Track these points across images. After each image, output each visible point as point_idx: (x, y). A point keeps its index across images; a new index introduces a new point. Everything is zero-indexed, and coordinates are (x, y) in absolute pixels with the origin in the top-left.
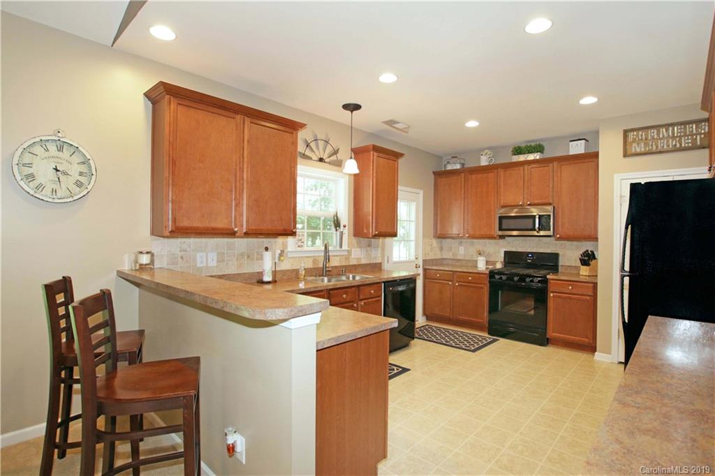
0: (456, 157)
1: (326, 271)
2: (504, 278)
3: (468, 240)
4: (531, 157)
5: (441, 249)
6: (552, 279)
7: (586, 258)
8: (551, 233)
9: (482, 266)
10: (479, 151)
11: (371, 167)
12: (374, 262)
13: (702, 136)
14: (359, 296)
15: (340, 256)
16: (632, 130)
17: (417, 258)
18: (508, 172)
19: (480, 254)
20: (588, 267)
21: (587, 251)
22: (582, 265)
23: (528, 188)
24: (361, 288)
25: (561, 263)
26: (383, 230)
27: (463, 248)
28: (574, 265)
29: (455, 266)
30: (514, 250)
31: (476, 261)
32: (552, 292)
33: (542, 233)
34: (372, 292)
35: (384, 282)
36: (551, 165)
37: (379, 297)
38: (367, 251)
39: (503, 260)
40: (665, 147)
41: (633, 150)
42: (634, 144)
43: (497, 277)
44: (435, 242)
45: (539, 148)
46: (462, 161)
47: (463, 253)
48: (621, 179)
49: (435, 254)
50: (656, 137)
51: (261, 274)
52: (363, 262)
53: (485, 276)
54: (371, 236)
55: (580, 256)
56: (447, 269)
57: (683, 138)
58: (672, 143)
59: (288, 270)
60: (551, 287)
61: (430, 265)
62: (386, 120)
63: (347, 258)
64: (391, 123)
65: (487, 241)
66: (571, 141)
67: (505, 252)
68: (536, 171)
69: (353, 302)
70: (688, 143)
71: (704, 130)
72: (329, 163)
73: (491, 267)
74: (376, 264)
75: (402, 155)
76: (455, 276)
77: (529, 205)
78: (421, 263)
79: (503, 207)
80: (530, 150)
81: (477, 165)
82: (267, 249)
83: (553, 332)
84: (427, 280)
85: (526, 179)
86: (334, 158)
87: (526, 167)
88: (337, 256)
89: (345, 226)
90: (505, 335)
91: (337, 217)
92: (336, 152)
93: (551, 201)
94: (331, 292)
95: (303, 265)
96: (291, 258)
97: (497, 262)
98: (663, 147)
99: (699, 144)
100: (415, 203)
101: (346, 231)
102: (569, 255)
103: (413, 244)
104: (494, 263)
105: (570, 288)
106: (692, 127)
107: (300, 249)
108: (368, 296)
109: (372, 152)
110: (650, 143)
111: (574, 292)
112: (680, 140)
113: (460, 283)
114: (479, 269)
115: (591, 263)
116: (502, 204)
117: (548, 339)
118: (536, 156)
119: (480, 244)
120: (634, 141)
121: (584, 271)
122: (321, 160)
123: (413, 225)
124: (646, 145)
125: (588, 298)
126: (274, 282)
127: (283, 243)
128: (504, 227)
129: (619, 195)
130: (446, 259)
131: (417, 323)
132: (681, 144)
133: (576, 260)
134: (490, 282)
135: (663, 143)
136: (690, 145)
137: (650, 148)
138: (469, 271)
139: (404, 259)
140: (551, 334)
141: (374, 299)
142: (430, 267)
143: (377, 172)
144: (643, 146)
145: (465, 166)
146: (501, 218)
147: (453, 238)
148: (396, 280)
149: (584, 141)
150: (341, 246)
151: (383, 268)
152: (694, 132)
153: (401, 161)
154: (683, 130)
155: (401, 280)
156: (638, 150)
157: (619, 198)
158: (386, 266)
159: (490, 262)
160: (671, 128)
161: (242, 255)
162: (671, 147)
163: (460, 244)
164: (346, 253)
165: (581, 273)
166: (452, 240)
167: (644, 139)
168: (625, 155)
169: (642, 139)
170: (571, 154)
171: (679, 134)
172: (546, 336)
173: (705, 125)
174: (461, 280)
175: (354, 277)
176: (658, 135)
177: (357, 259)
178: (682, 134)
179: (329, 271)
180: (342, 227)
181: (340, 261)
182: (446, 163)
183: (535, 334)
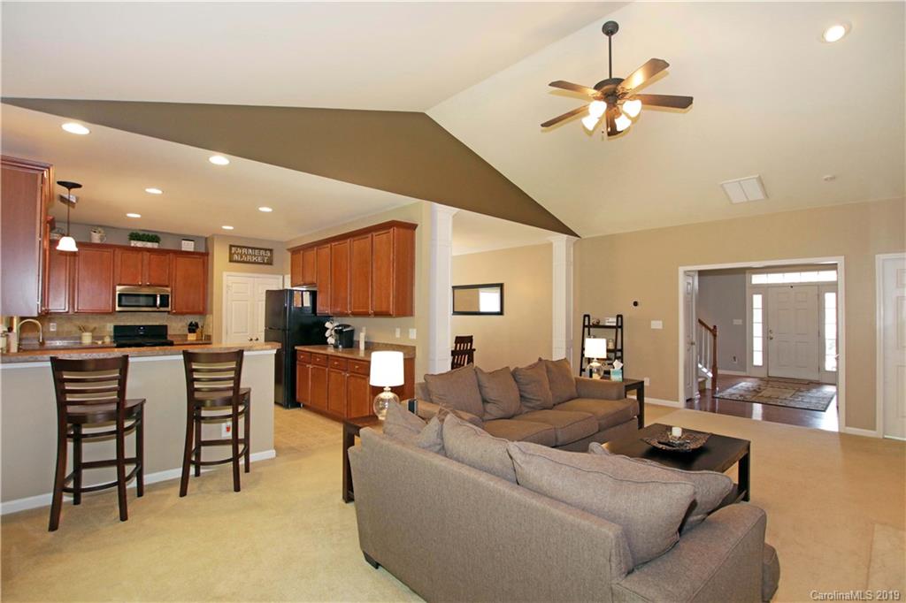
4: (149, 245)
8: (169, 309)
9: (87, 341)
13: (267, 258)
16: (234, 246)
18: (126, 254)
20: (196, 333)
21: (192, 322)
22: (189, 332)
23: (147, 271)
25: (168, 333)
28: (181, 332)
30: (125, 324)
33: (162, 309)
36: (167, 256)
39: (112, 334)
40: (250, 260)
41: (235, 259)
45: (155, 239)
48: (227, 275)
50: (246, 253)
55: (187, 326)
57: (259, 257)
58: (254, 259)
66: (183, 240)
67: (116, 326)
70: (261, 260)
71: (268, 255)
79: (120, 285)
80: (148, 239)
87: (145, 253)
93: (169, 284)
106: (263, 252)
115: (198, 330)
118: (155, 245)
119: (79, 320)
120: (235, 253)
124: (242, 257)
128: (123, 303)
129: (226, 285)
132: (258, 260)
133: (183, 329)
135: (250, 257)
144: (239, 257)
146: (121, 295)
149: (193, 242)
152: (264, 255)
154: (259, 252)
160: (253, 250)
167: (240, 253)
168: (231, 261)
170: (183, 250)
171: (257, 255)
173: (268, 252)
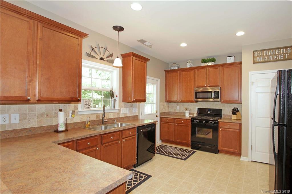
0: (175, 64)
1: (104, 122)
2: (198, 121)
3: (181, 103)
4: (210, 64)
5: (169, 107)
6: (221, 122)
7: (235, 111)
8: (219, 100)
9: (187, 115)
10: (186, 61)
11: (132, 65)
12: (134, 115)
13: (288, 54)
14: (122, 136)
15: (114, 112)
16: (257, 51)
17: (157, 112)
18: (200, 71)
19: (186, 110)
20: (236, 116)
21: (235, 108)
22: (233, 114)
23: (209, 78)
24: (123, 131)
25: (223, 114)
26: (138, 98)
27: (179, 107)
28: (228, 114)
29: (176, 116)
30: (202, 107)
31: (185, 113)
32: (221, 128)
33: (215, 100)
34: (130, 133)
35: (138, 127)
36: (219, 68)
37: (135, 135)
38: (130, 109)
39: (197, 113)
40: (272, 59)
41: (257, 61)
42: (258, 58)
43: (195, 121)
44: (166, 104)
45: (213, 60)
46: (178, 66)
47: (179, 109)
48: (252, 74)
49: (166, 110)
50: (267, 54)
51: (57, 126)
52: (128, 115)
53: (189, 120)
54: (131, 102)
55: (232, 110)
56: (171, 117)
57: (280, 55)
58: (275, 57)
59: (78, 123)
60: (220, 125)
61: (163, 115)
62: (139, 39)
63: (118, 113)
64: (143, 41)
65: (190, 103)
66: (228, 57)
67: (198, 108)
68: (212, 70)
69: (118, 140)
70: (282, 57)
71: (289, 51)
72: (107, 61)
73: (192, 116)
74: (135, 116)
75: (148, 60)
76: (175, 120)
77: (209, 86)
78: (159, 115)
79: (197, 87)
80: (209, 61)
81: (186, 67)
82: (61, 110)
83: (221, 147)
84: (162, 123)
85: (208, 74)
86: (110, 58)
87: (208, 69)
88: (112, 113)
89: (117, 96)
90: (198, 149)
91: (112, 91)
92: (111, 55)
93: (219, 85)
94: (103, 136)
95: (88, 119)
96: (81, 115)
97: (194, 113)
98: (271, 59)
99: (287, 58)
100: (156, 85)
101: (117, 99)
102: (227, 110)
103: (155, 105)
104: (193, 114)
105: (229, 126)
106: (283, 50)
107: (87, 109)
108: (128, 136)
109: (132, 57)
110: (265, 57)
111: (231, 127)
112: (278, 56)
113: (177, 124)
114: (186, 117)
115: (237, 113)
116: (197, 86)
117: (218, 150)
118: (212, 63)
119: (186, 105)
120: (258, 56)
121: (234, 117)
122: (102, 59)
123: (155, 96)
124: (263, 58)
125: (237, 130)
126: (66, 130)
127: (75, 106)
128: (198, 97)
129: (251, 82)
130: (171, 112)
131: (156, 144)
132: (279, 58)
133: (229, 112)
134: (191, 123)
135: (271, 57)
136: (283, 58)
137: (265, 59)
138: (182, 118)
139: (151, 113)
140: (220, 148)
141: (131, 137)
142: (163, 116)
143: (134, 67)
144: (261, 58)
145: (180, 68)
146: (196, 93)
147: (174, 102)
148: (145, 125)
149: (233, 57)
150: (114, 107)
151: (139, 118)
152: (285, 52)
153: (148, 63)
154: (279, 51)
155: (147, 125)
156: (259, 61)
157: (251, 83)
158: (141, 117)
159: (191, 113)
160: (274, 51)
161: (42, 115)
162: (274, 59)
163: (177, 105)
164: (118, 111)
165: (232, 118)
166: (174, 103)
167: (262, 55)
168: (254, 63)
169: (261, 55)
170: (227, 63)
171: (278, 53)
172: (218, 149)
173: (289, 49)
174: (178, 122)
175: (121, 125)
176: (268, 53)
177: (124, 114)
178: (279, 53)
179: (106, 121)
180: (115, 97)
181: (114, 115)
182: (171, 66)
183: (213, 148)
